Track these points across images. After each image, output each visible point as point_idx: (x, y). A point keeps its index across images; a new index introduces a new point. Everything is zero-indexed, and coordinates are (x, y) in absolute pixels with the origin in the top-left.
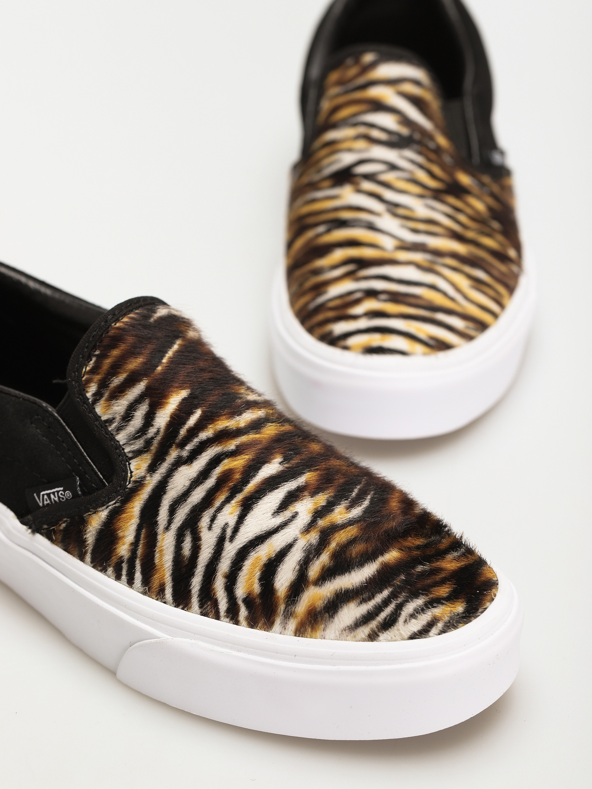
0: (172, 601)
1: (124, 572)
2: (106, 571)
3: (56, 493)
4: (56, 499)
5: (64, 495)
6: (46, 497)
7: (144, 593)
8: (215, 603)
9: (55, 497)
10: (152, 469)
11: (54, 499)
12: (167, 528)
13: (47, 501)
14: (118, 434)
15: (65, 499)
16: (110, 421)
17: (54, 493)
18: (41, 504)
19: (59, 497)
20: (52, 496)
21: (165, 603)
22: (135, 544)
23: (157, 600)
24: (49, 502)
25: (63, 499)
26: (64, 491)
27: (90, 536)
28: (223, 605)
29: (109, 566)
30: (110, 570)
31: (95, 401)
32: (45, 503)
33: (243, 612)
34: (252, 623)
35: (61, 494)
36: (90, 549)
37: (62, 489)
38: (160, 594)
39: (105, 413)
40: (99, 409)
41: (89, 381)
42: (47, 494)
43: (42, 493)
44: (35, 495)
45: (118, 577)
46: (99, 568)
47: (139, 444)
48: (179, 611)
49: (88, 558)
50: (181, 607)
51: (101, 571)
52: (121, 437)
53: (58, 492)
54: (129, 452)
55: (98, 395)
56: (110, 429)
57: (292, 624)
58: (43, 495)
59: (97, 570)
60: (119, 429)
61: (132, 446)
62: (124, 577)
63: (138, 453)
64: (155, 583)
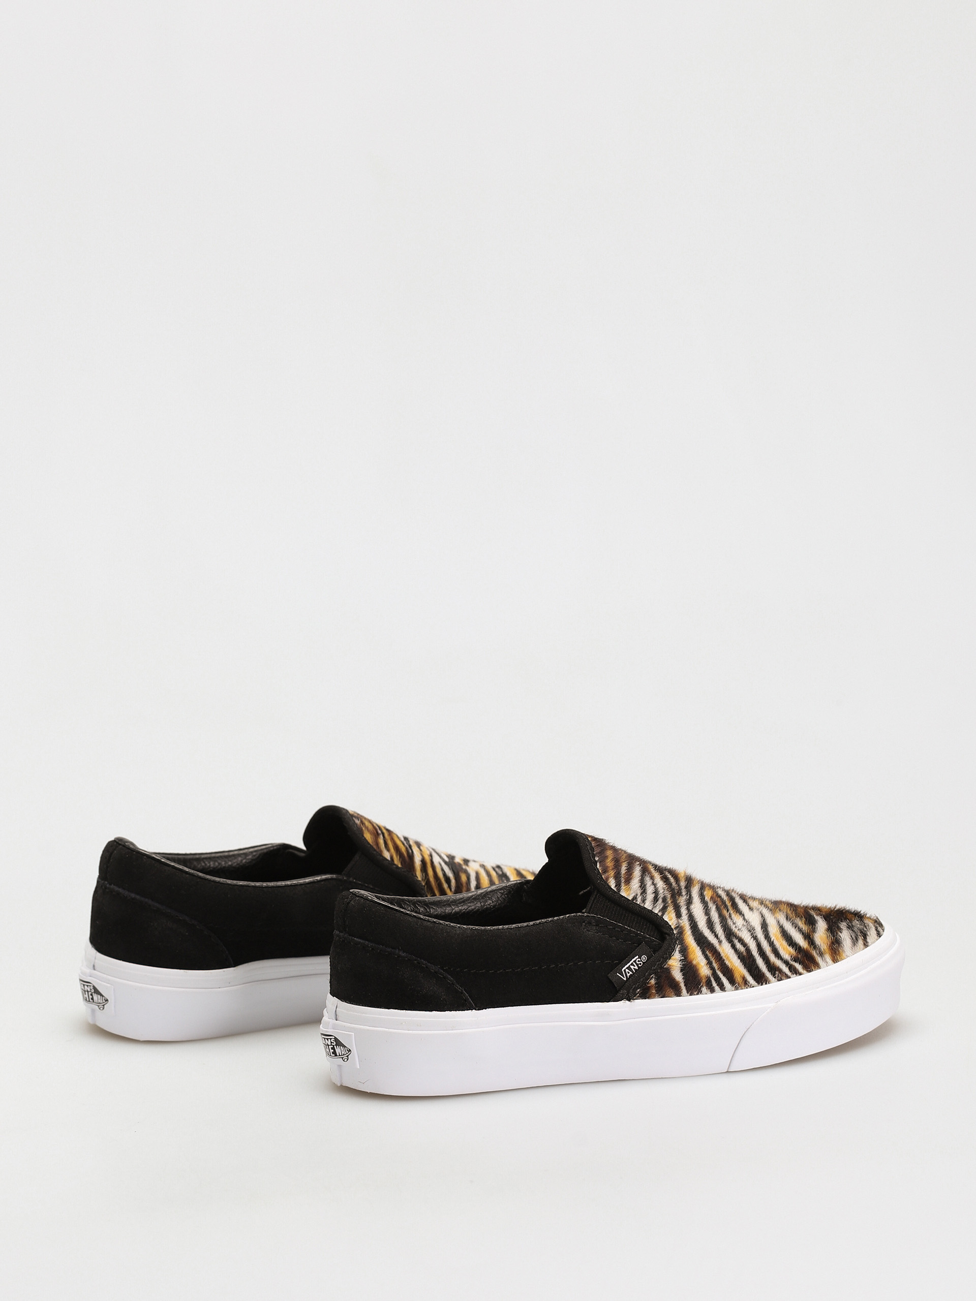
0: (756, 984)
1: (714, 984)
2: (701, 992)
3: (634, 963)
4: (636, 968)
5: (641, 961)
6: (627, 970)
7: (737, 989)
8: (780, 971)
9: (635, 966)
10: (679, 915)
11: (634, 969)
12: (720, 942)
13: (629, 973)
14: (645, 903)
15: (642, 963)
16: (635, 898)
17: (632, 964)
18: (625, 979)
19: (637, 965)
20: (632, 967)
21: (753, 987)
22: (710, 963)
23: (747, 988)
24: (631, 973)
25: (640, 964)
26: (640, 957)
27: (678, 976)
28: (785, 969)
29: (702, 986)
30: (704, 989)
31: (619, 890)
32: (628, 975)
33: (798, 967)
34: (808, 969)
35: (639, 961)
36: (682, 985)
37: (637, 957)
38: (746, 983)
39: (629, 895)
40: (623, 893)
41: (607, 878)
42: (627, 968)
43: (623, 970)
44: (618, 974)
45: (712, 990)
46: (695, 993)
47: (660, 905)
48: (764, 986)
49: (684, 991)
50: (764, 984)
51: (698, 994)
52: (648, 905)
53: (635, 961)
54: (659, 911)
55: (618, 885)
56: (638, 903)
57: (828, 957)
58: (625, 970)
59: (695, 995)
60: (644, 901)
61: (657, 908)
62: (717, 988)
63: (664, 910)
64: (738, 979)
